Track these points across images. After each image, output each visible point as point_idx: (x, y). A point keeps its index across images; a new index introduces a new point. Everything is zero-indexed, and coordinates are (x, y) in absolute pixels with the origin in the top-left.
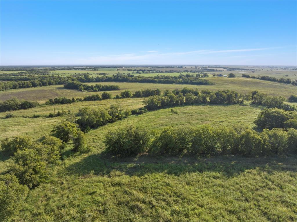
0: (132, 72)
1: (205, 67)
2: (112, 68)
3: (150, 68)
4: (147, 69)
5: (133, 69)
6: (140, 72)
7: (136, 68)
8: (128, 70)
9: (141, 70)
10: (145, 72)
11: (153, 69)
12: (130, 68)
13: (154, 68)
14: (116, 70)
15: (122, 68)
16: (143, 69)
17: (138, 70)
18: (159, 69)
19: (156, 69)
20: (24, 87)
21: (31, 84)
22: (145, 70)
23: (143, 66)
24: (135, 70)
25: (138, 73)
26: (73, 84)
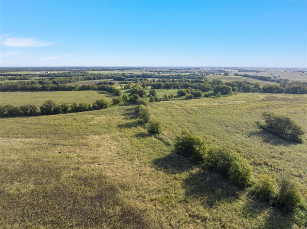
0: (153, 72)
1: (221, 69)
2: (135, 69)
3: (169, 70)
4: (166, 70)
5: (154, 70)
6: (160, 72)
7: (156, 69)
8: (149, 71)
9: (161, 71)
10: (164, 72)
11: (171, 71)
12: (151, 70)
13: (173, 69)
14: (140, 71)
15: (144, 69)
16: (163, 70)
17: (158, 71)
18: (176, 71)
19: (174, 71)
20: (90, 80)
21: (93, 78)
22: (164, 71)
23: (163, 68)
24: (156, 71)
25: (158, 73)
26: (119, 78)
